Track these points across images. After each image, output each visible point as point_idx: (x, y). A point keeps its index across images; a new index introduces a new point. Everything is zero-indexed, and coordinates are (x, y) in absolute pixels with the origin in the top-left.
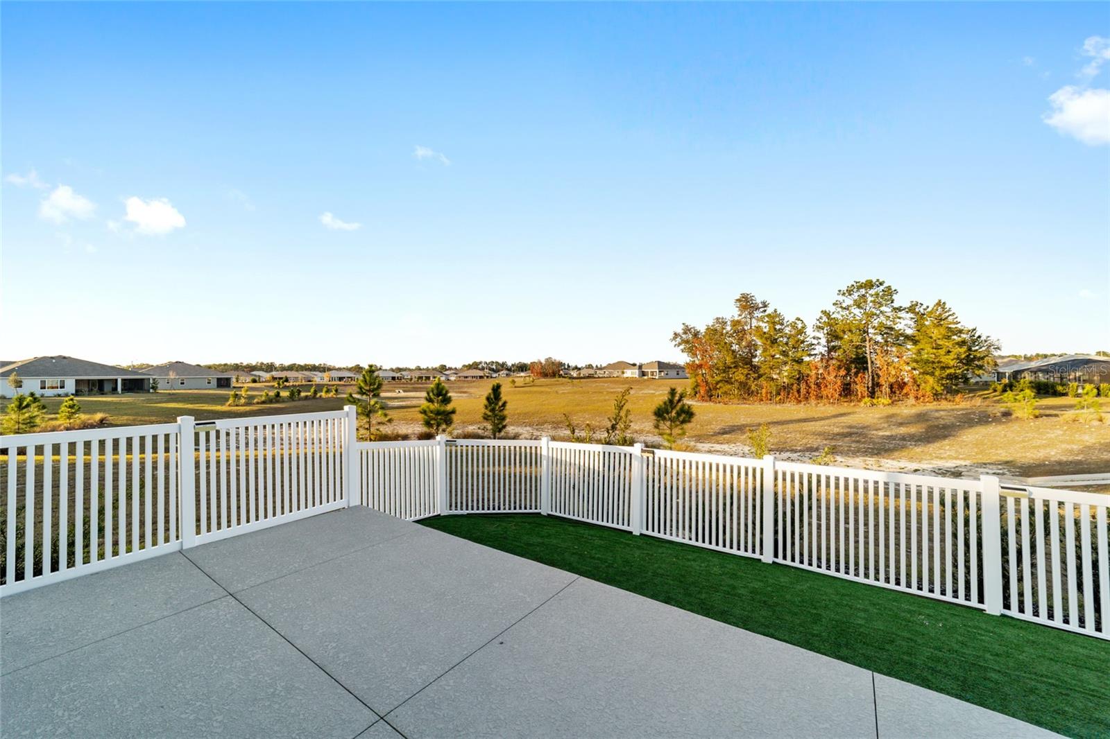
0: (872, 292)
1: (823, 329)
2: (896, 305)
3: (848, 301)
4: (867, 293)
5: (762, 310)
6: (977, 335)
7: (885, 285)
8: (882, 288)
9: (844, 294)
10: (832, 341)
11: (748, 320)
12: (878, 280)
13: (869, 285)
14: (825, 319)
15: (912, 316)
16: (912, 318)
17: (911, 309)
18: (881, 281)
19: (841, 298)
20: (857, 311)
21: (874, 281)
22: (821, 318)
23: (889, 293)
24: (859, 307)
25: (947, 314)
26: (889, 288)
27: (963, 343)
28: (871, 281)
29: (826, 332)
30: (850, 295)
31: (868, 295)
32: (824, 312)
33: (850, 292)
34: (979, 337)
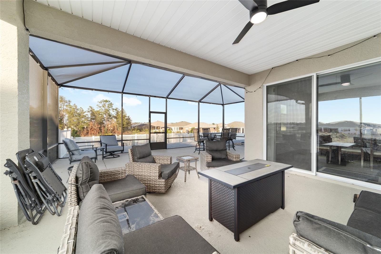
0: (108, 103)
1: (90, 112)
2: (113, 108)
3: (101, 105)
4: (106, 103)
5: (68, 103)
6: (129, 118)
7: (111, 102)
8: (110, 102)
9: (99, 103)
10: (92, 116)
11: (62, 106)
12: (109, 100)
13: (106, 101)
14: (90, 109)
15: (116, 111)
16: (116, 112)
17: (116, 110)
18: (110, 101)
19: (99, 104)
20: (103, 108)
21: (108, 100)
22: (89, 108)
23: (111, 104)
24: (103, 107)
25: (124, 112)
26: (111, 103)
27: (127, 119)
28: (107, 101)
29: (90, 113)
30: (101, 103)
31: (106, 104)
32: (90, 107)
33: (101, 102)
34: (130, 118)
